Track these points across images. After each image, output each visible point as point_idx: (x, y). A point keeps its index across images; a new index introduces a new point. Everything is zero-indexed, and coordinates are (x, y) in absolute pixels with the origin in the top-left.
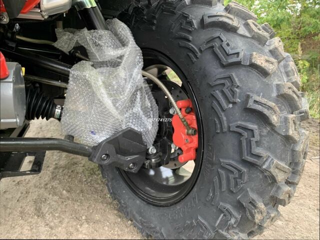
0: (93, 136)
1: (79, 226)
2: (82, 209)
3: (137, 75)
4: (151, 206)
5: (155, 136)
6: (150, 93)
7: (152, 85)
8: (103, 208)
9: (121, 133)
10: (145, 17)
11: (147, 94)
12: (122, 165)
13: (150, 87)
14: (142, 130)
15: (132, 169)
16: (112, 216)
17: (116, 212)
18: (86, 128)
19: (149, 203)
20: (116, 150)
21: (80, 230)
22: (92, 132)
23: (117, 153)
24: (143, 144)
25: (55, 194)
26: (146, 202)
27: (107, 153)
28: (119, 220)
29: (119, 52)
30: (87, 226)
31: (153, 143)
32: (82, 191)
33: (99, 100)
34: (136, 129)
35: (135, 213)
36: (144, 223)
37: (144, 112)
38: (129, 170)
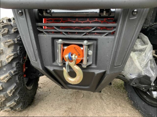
0: (131, 75)
1: (117, 107)
2: (117, 101)
3: (150, 55)
4: (150, 106)
5: (155, 79)
6: (155, 62)
7: (155, 58)
8: (125, 102)
9: (142, 76)
10: (156, 34)
11: (153, 62)
12: (140, 88)
13: (154, 59)
14: (150, 76)
15: (144, 90)
16: (129, 107)
17: (131, 105)
18: (129, 73)
19: (149, 105)
20: (139, 82)
21: (118, 108)
22: (130, 74)
23: (139, 83)
24: (150, 82)
25: (105, 93)
26: (148, 104)
27: (136, 82)
28: (133, 109)
29: (144, 47)
30: (120, 107)
31: (154, 81)
32: (115, 94)
33: (135, 64)
34: (148, 75)
35: (141, 107)
36: (146, 112)
37: (151, 69)
38: (143, 90)
